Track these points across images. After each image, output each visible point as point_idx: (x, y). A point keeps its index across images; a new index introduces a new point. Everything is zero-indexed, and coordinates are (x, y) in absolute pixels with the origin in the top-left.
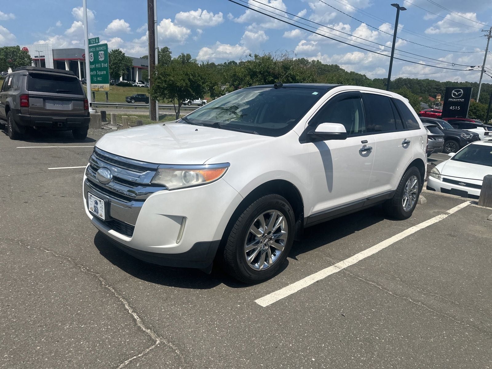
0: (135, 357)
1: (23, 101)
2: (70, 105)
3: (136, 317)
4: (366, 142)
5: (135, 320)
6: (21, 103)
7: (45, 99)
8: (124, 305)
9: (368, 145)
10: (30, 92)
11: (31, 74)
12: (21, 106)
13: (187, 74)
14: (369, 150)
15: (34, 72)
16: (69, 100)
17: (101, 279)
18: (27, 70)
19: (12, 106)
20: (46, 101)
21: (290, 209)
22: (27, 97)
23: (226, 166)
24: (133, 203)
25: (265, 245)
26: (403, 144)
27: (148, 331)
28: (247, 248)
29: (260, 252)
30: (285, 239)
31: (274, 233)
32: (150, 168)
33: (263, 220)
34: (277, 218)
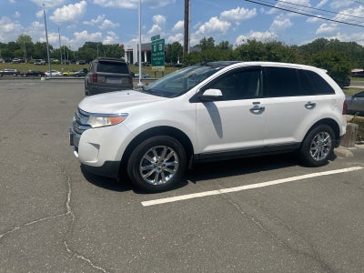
0: (51, 217)
1: (94, 78)
2: (121, 80)
3: (69, 199)
4: (259, 103)
5: (67, 201)
7: (106, 76)
8: (68, 193)
10: (98, 73)
11: (99, 62)
12: (93, 81)
15: (101, 60)
18: (98, 59)
19: (89, 82)
20: (107, 78)
22: (97, 75)
23: (126, 115)
24: (77, 135)
25: (159, 169)
26: (306, 106)
27: (68, 207)
28: (142, 168)
29: (155, 173)
30: (176, 167)
31: (167, 161)
32: (87, 115)
33: (155, 152)
34: (168, 152)
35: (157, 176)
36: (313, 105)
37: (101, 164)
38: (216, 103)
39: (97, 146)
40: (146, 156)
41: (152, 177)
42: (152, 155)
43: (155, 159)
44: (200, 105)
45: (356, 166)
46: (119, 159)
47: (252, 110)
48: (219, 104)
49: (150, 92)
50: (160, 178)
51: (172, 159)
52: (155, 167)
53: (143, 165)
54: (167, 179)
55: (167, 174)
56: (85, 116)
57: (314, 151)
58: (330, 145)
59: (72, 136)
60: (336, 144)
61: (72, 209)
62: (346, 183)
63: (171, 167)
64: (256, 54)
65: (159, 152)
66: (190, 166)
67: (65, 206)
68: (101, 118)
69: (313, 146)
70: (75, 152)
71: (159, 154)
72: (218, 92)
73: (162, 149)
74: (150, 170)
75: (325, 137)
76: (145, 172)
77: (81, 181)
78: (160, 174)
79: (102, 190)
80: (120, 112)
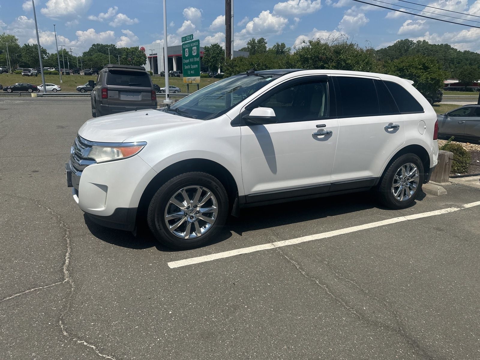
0: (41, 288)
1: (104, 93)
2: (140, 96)
3: (67, 261)
4: (324, 126)
5: (64, 263)
6: (102, 95)
7: (120, 91)
8: (66, 252)
9: (325, 129)
10: (109, 86)
11: (110, 71)
12: (103, 98)
13: (252, 64)
14: (328, 134)
15: (113, 69)
16: (139, 92)
17: (67, 233)
18: (108, 67)
19: (97, 98)
20: (121, 93)
21: (218, 186)
22: (107, 90)
23: (143, 144)
24: (77, 173)
25: (192, 217)
26: (386, 129)
27: (66, 272)
28: (168, 217)
29: (185, 223)
30: (215, 214)
31: (202, 207)
32: (89, 145)
33: (185, 194)
34: (204, 194)
35: (189, 227)
36: (395, 128)
37: (111, 212)
38: (267, 126)
39: (104, 188)
40: (172, 201)
41: (182, 228)
42: (181, 199)
43: (185, 203)
44: (246, 130)
45: (450, 206)
46: (136, 205)
47: (315, 136)
48: (270, 128)
49: (178, 112)
50: (193, 229)
51: (209, 203)
52: (186, 214)
53: (169, 213)
54: (203, 230)
55: (202, 224)
56: (87, 146)
57: (396, 189)
58: (418, 180)
59: (69, 174)
60: (424, 179)
61: (71, 275)
62: (438, 229)
63: (208, 215)
64: (320, 60)
65: (191, 194)
66: (234, 213)
67: (62, 271)
68: (109, 149)
69: (396, 181)
70: (75, 197)
71: (191, 197)
72: (269, 112)
73: (195, 190)
74: (180, 219)
75: (411, 169)
76: (172, 222)
77: (84, 236)
78: (193, 224)
79: (113, 248)
80: (135, 140)
